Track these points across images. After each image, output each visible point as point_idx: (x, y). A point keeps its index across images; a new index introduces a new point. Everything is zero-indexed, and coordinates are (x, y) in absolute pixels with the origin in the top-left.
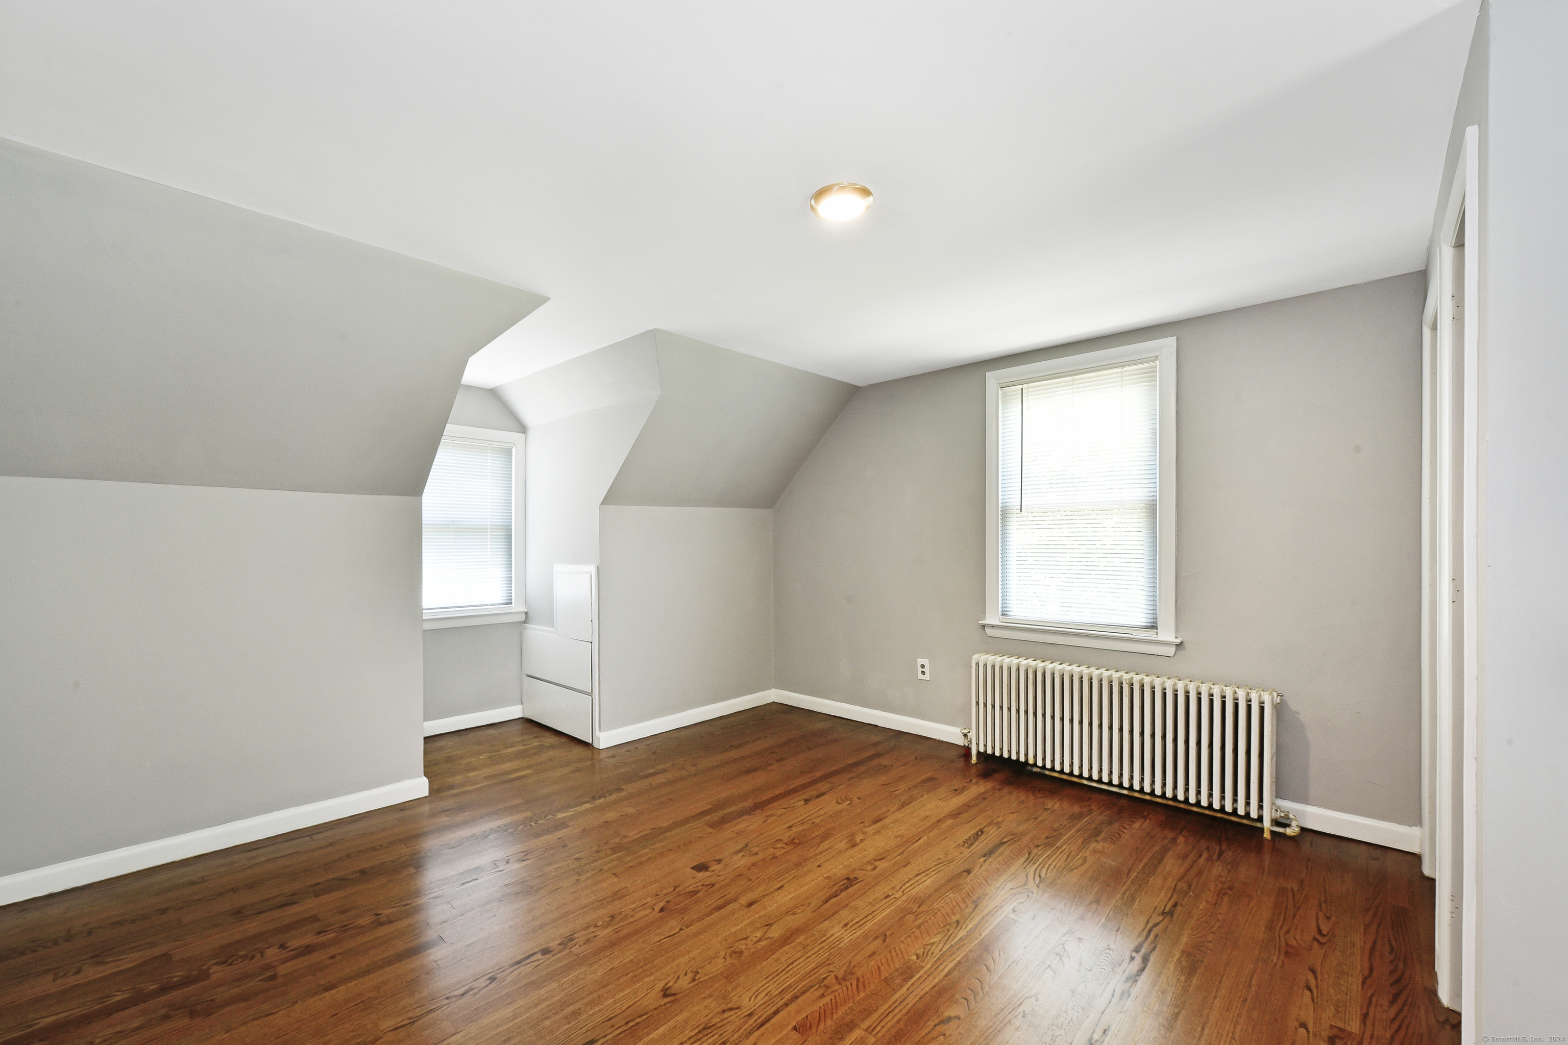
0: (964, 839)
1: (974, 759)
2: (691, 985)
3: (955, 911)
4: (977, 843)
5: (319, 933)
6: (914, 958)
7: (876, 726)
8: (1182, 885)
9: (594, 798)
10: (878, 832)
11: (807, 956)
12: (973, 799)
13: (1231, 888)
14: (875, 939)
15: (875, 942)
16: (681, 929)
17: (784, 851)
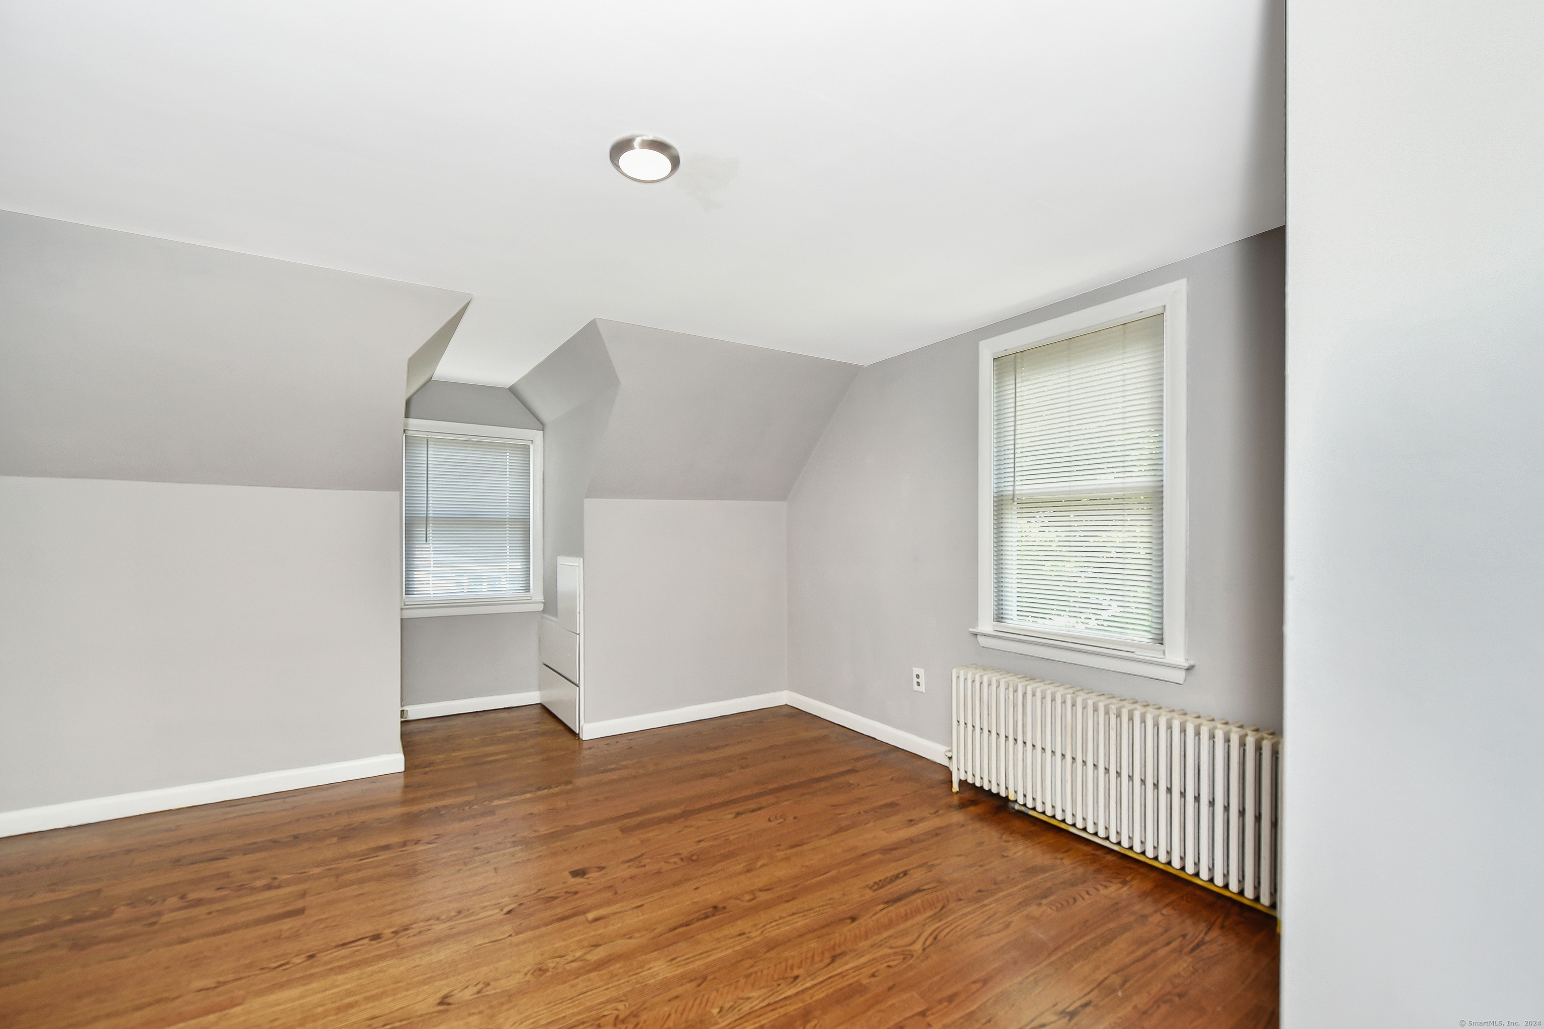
0: (877, 880)
1: (956, 788)
2: (473, 997)
3: (803, 964)
4: (889, 886)
5: (219, 889)
6: (715, 1011)
7: (875, 739)
8: (1116, 980)
9: (539, 789)
10: (787, 859)
11: (607, 987)
12: (924, 834)
13: (1180, 996)
14: (691, 981)
15: (688, 985)
16: (510, 936)
17: (675, 866)
